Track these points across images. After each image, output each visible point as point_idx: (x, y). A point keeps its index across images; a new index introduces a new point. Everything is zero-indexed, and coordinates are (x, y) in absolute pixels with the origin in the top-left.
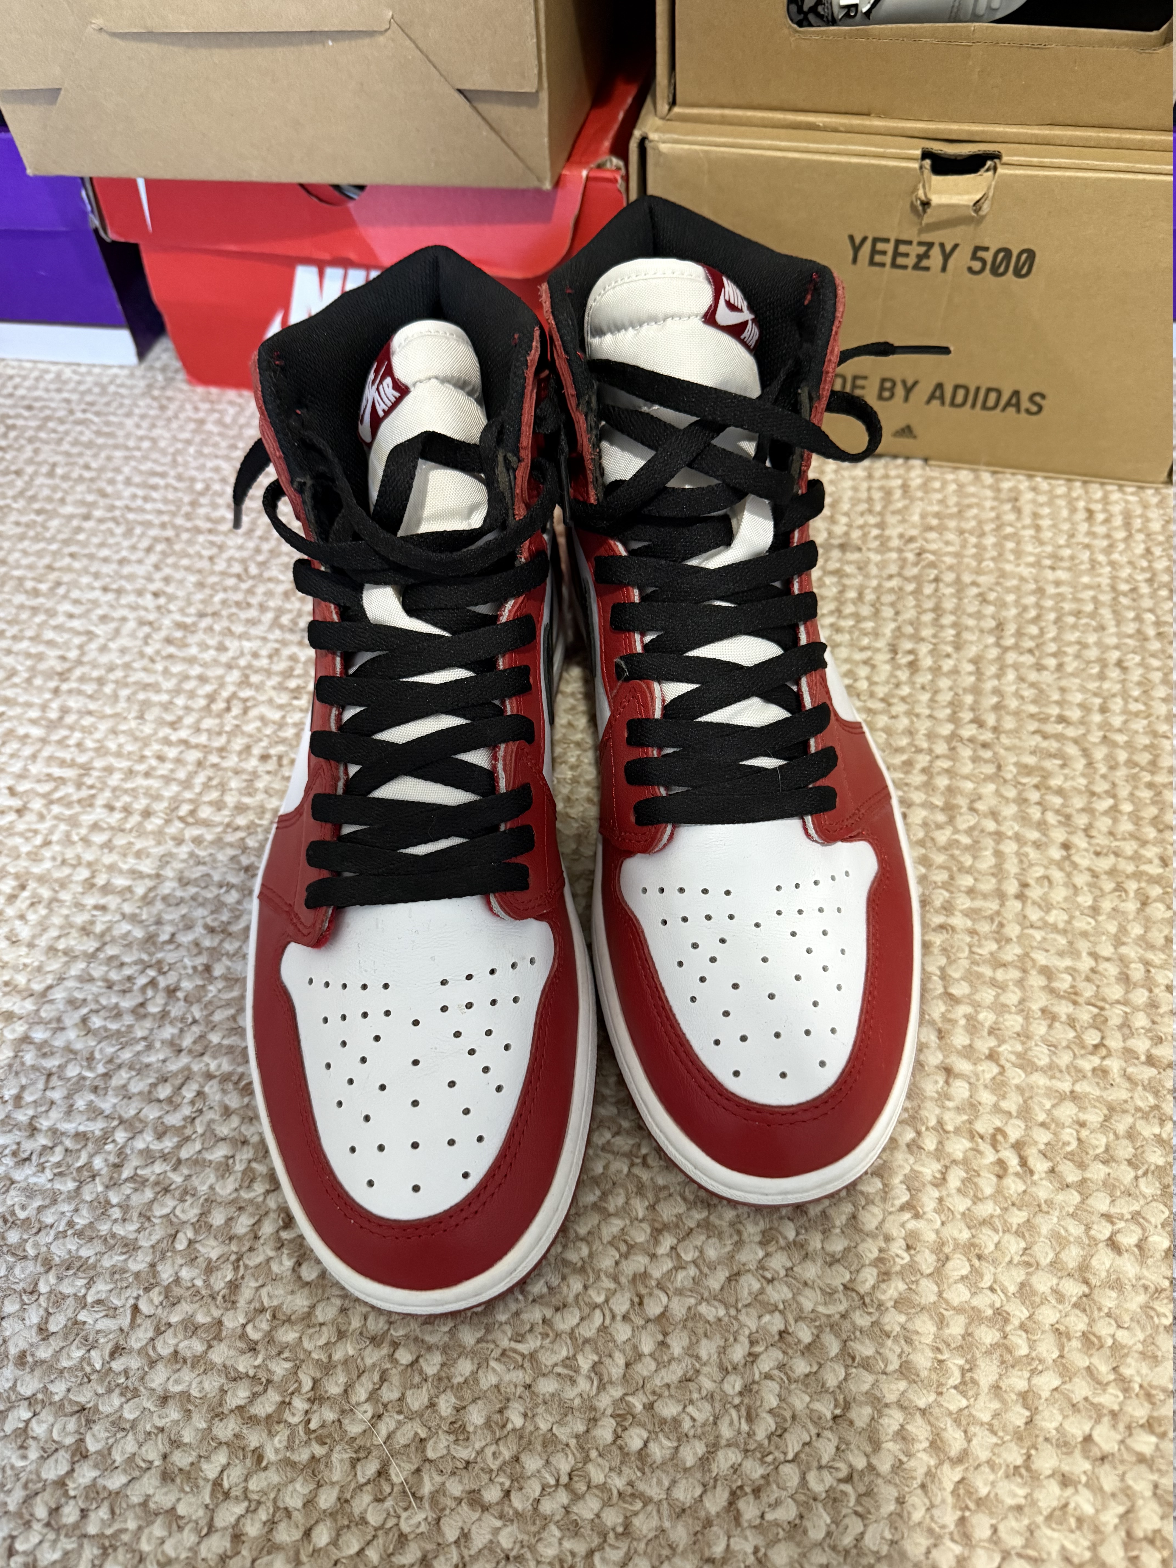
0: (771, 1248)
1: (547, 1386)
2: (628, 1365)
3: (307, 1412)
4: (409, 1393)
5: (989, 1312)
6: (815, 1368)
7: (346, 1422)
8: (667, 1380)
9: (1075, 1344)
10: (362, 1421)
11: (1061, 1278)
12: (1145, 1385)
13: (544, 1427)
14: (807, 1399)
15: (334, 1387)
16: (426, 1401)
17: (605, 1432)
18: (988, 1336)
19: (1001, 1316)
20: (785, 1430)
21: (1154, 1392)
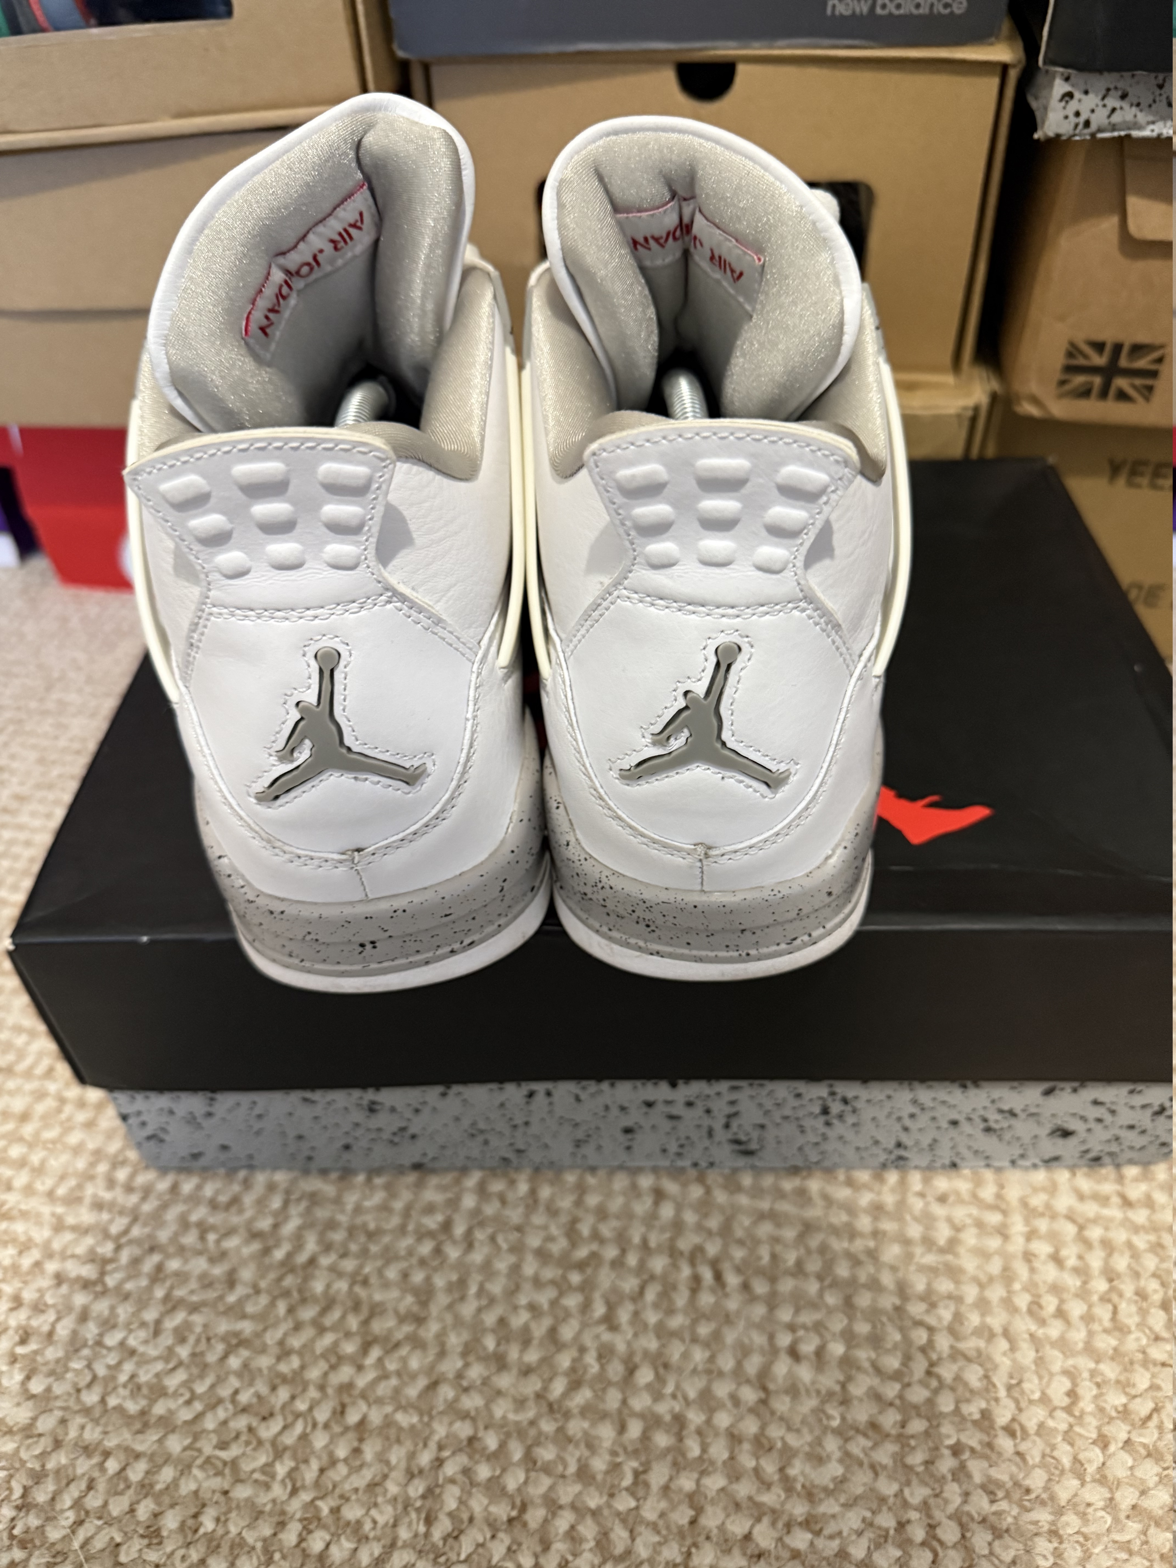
0: (471, 1358)
1: (242, 1492)
2: (322, 1471)
3: (13, 1519)
4: (111, 1501)
5: (668, 1418)
6: (498, 1473)
7: (48, 1529)
8: (356, 1485)
9: (746, 1446)
10: (64, 1527)
11: (739, 1384)
12: (808, 1484)
13: (233, 1530)
14: (485, 1501)
15: (41, 1496)
16: (126, 1508)
17: (290, 1536)
18: (662, 1440)
19: (679, 1421)
20: (461, 1532)
21: (815, 1491)
